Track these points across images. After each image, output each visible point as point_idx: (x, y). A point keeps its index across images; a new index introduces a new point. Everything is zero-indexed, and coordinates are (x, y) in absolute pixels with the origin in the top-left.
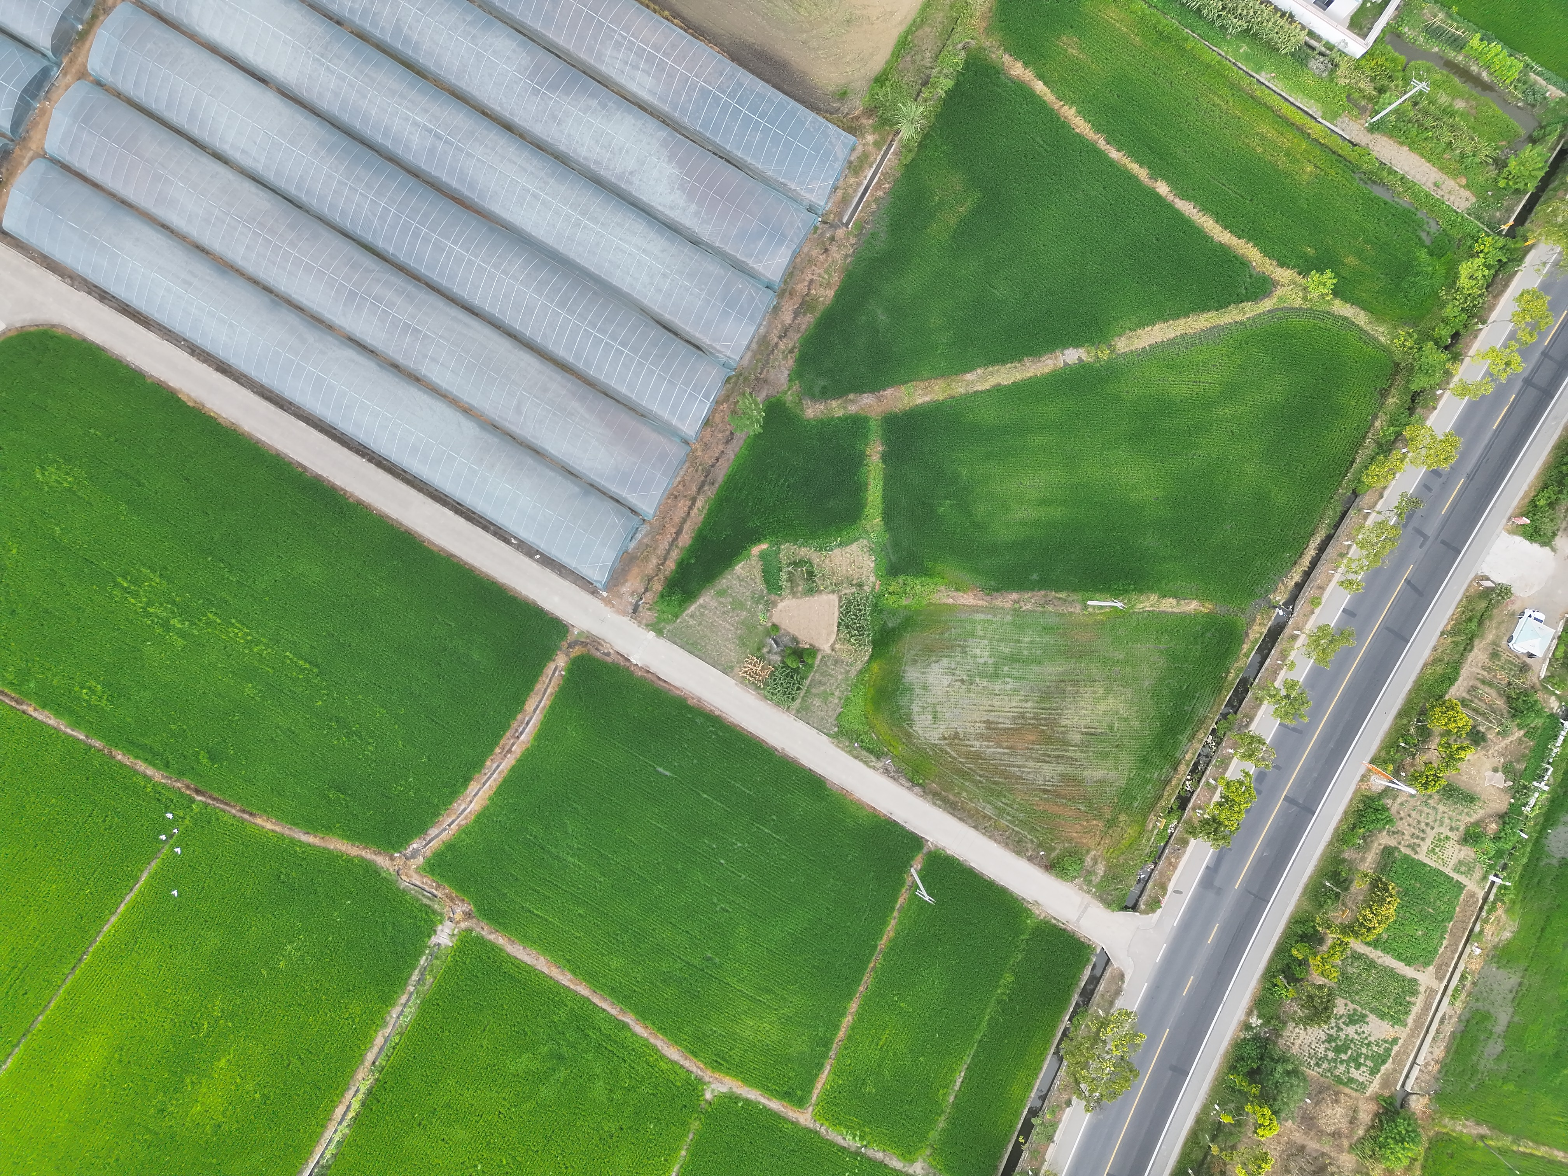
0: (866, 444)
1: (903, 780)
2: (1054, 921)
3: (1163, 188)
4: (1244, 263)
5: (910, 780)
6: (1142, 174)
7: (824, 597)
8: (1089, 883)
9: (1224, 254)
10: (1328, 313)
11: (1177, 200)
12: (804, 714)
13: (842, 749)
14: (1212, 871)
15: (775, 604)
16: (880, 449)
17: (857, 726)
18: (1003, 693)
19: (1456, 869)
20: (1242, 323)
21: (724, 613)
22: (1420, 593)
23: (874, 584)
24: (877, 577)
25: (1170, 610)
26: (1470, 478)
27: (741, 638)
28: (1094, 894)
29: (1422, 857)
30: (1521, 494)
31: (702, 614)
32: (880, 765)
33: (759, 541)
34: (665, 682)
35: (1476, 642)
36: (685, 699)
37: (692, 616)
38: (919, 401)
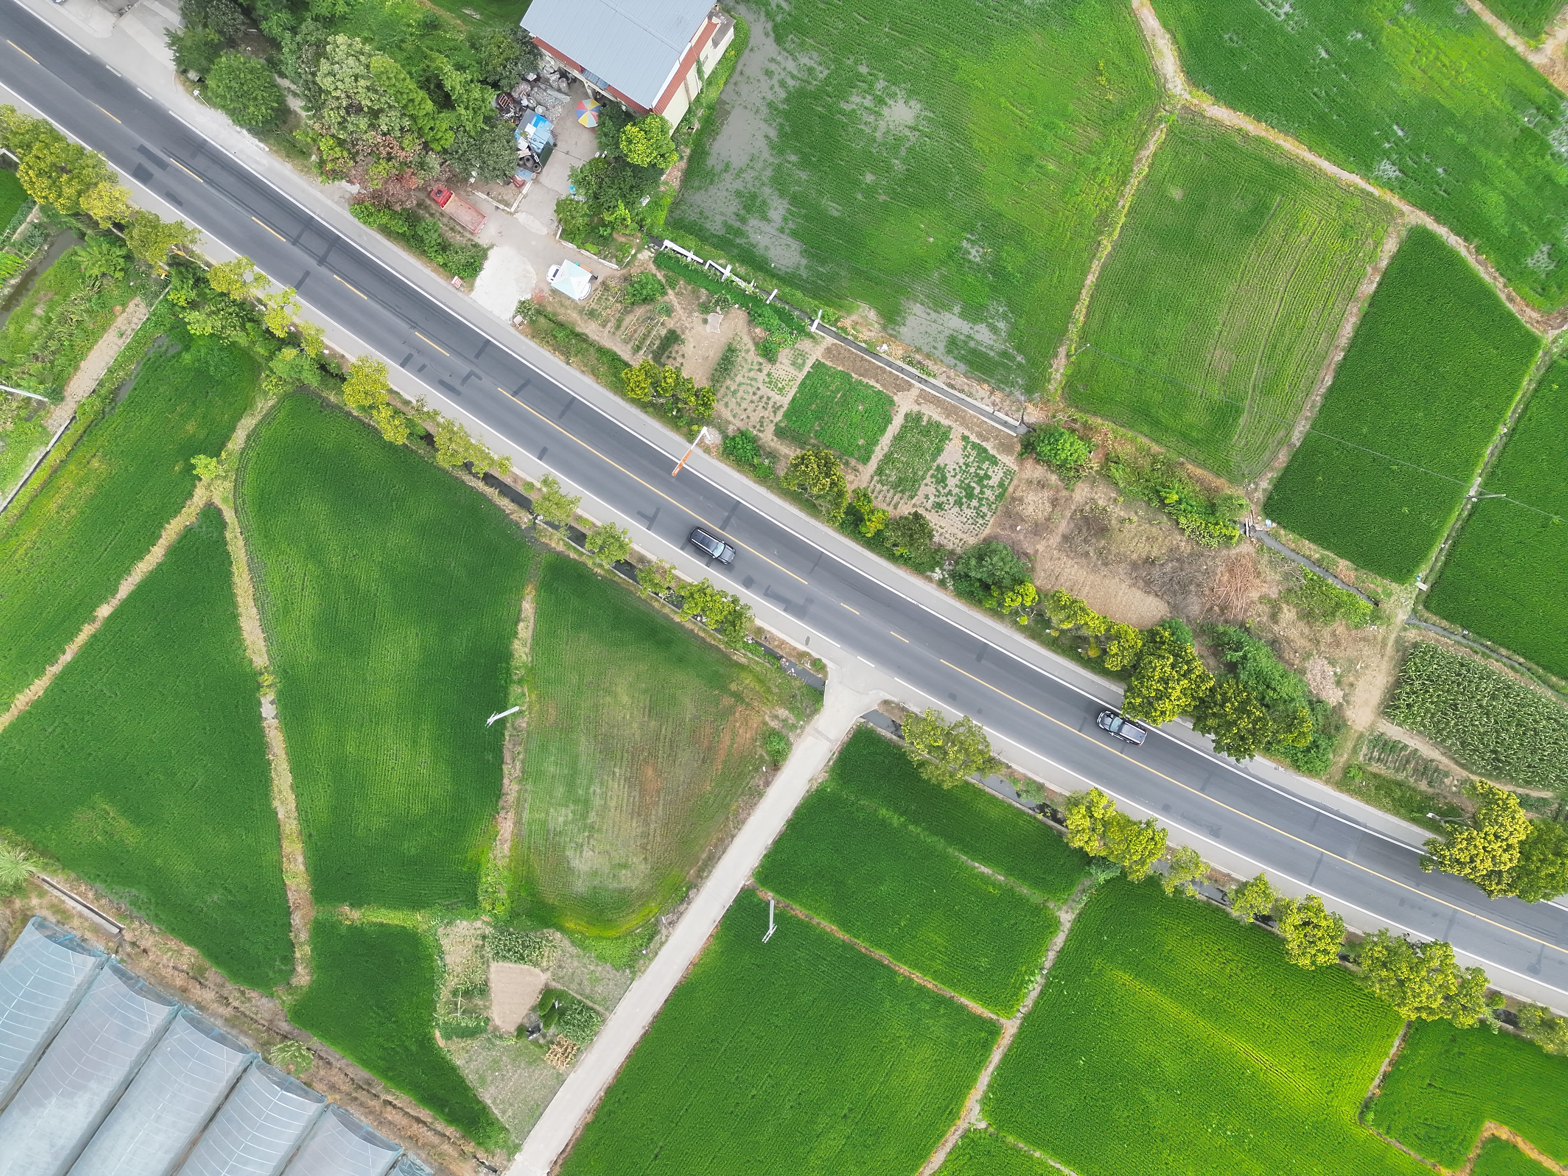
0: (341, 923)
1: (682, 908)
2: (831, 763)
3: (104, 611)
4: (188, 532)
5: (682, 901)
6: (87, 631)
7: (492, 976)
8: (794, 727)
9: (175, 551)
10: (242, 454)
11: (118, 596)
12: (611, 1003)
13: (647, 967)
14: (789, 606)
15: (496, 1028)
16: (347, 909)
17: (626, 951)
18: (604, 796)
19: (800, 368)
20: (246, 540)
21: (503, 1080)
22: (527, 383)
23: (484, 922)
24: (475, 919)
25: (530, 629)
26: (414, 325)
27: (530, 1064)
28: (807, 722)
29: (785, 401)
30: (433, 275)
31: (503, 1102)
32: (664, 931)
33: (431, 1039)
34: (567, 1145)
35: (578, 330)
36: (587, 1124)
37: (504, 1112)
38: (302, 868)
